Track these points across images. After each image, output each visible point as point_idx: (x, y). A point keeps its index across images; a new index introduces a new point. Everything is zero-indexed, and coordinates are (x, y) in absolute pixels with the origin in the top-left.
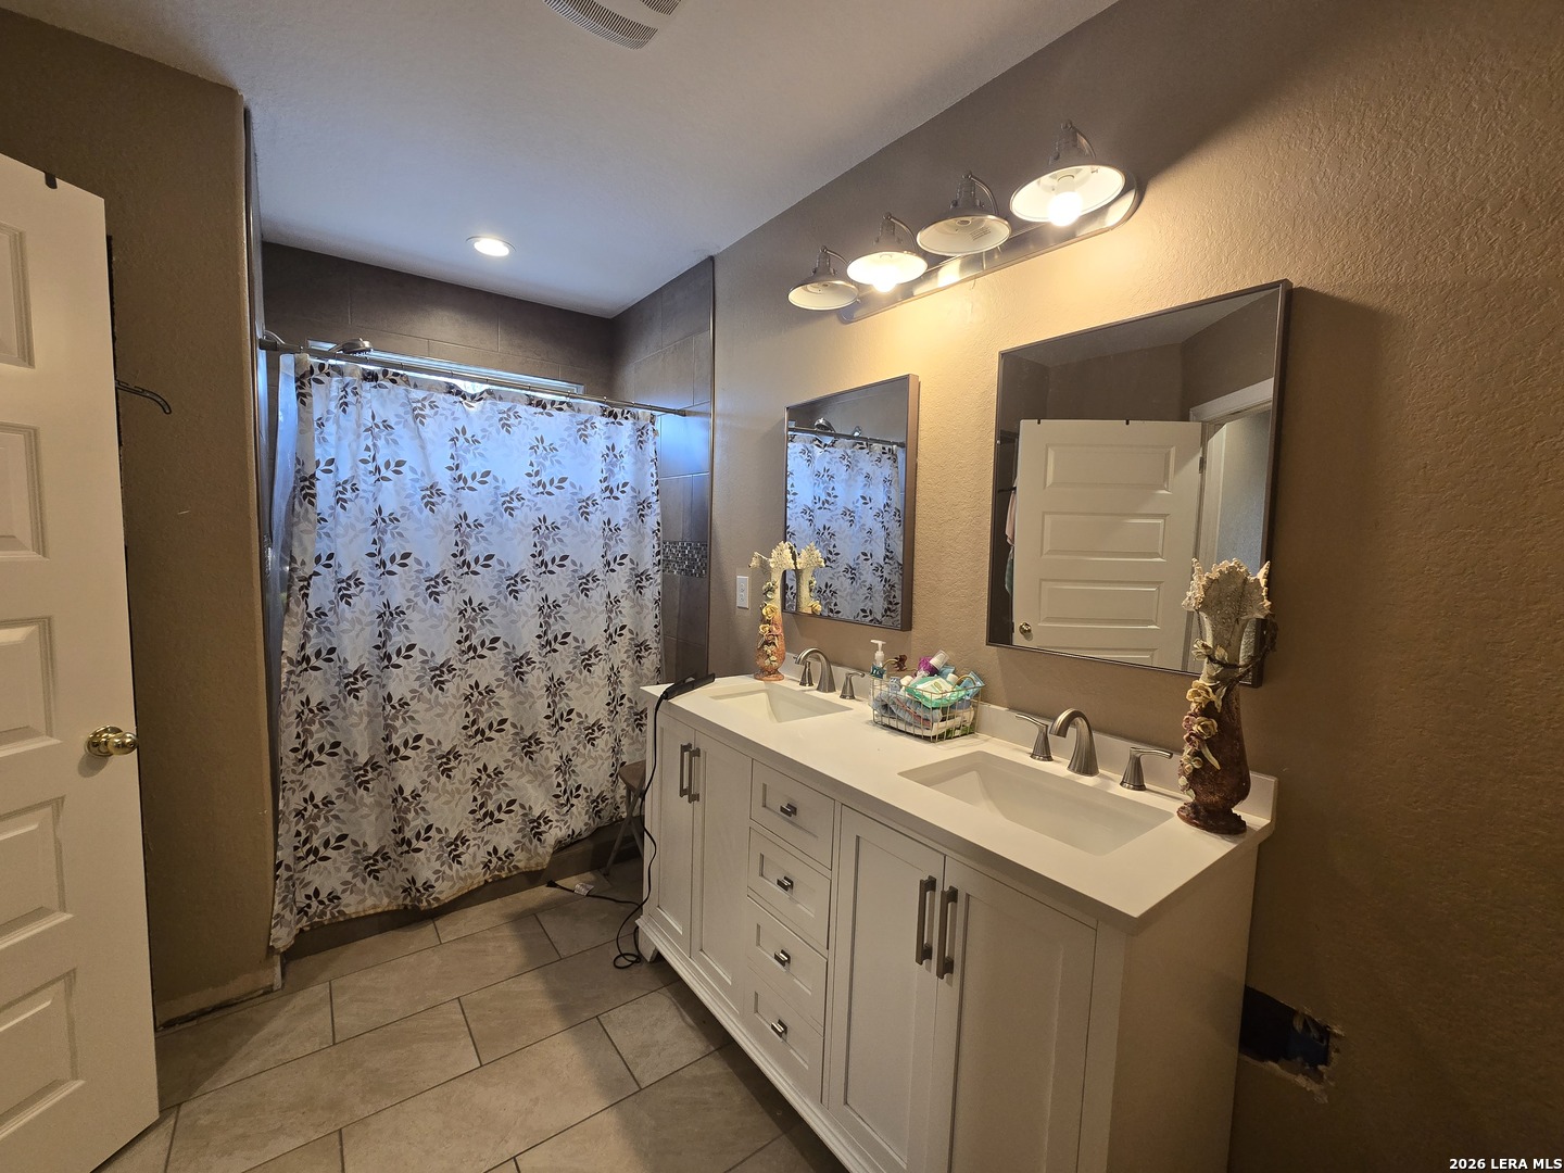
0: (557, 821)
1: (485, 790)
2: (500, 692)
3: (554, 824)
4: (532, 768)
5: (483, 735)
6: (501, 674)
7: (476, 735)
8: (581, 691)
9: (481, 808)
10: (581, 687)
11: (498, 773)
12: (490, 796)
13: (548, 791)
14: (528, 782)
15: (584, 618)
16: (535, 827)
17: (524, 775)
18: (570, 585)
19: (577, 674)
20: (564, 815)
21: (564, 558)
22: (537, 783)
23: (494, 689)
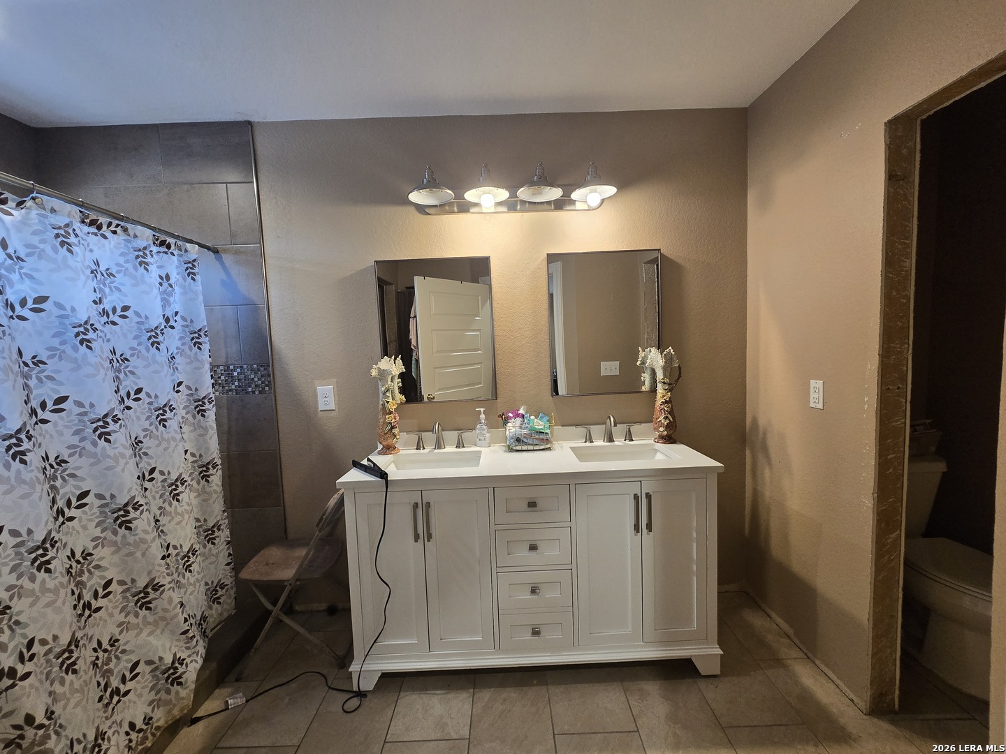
0: (189, 656)
1: (105, 667)
2: (99, 553)
3: (188, 660)
4: (150, 618)
5: (90, 609)
6: (97, 532)
7: (84, 610)
8: (173, 523)
9: (106, 691)
10: (173, 518)
11: (113, 642)
12: (110, 671)
13: (173, 632)
14: (150, 634)
15: (166, 449)
16: (172, 675)
17: (141, 630)
18: (148, 418)
19: (168, 508)
20: (194, 647)
21: (139, 391)
22: (158, 631)
23: (91, 551)
